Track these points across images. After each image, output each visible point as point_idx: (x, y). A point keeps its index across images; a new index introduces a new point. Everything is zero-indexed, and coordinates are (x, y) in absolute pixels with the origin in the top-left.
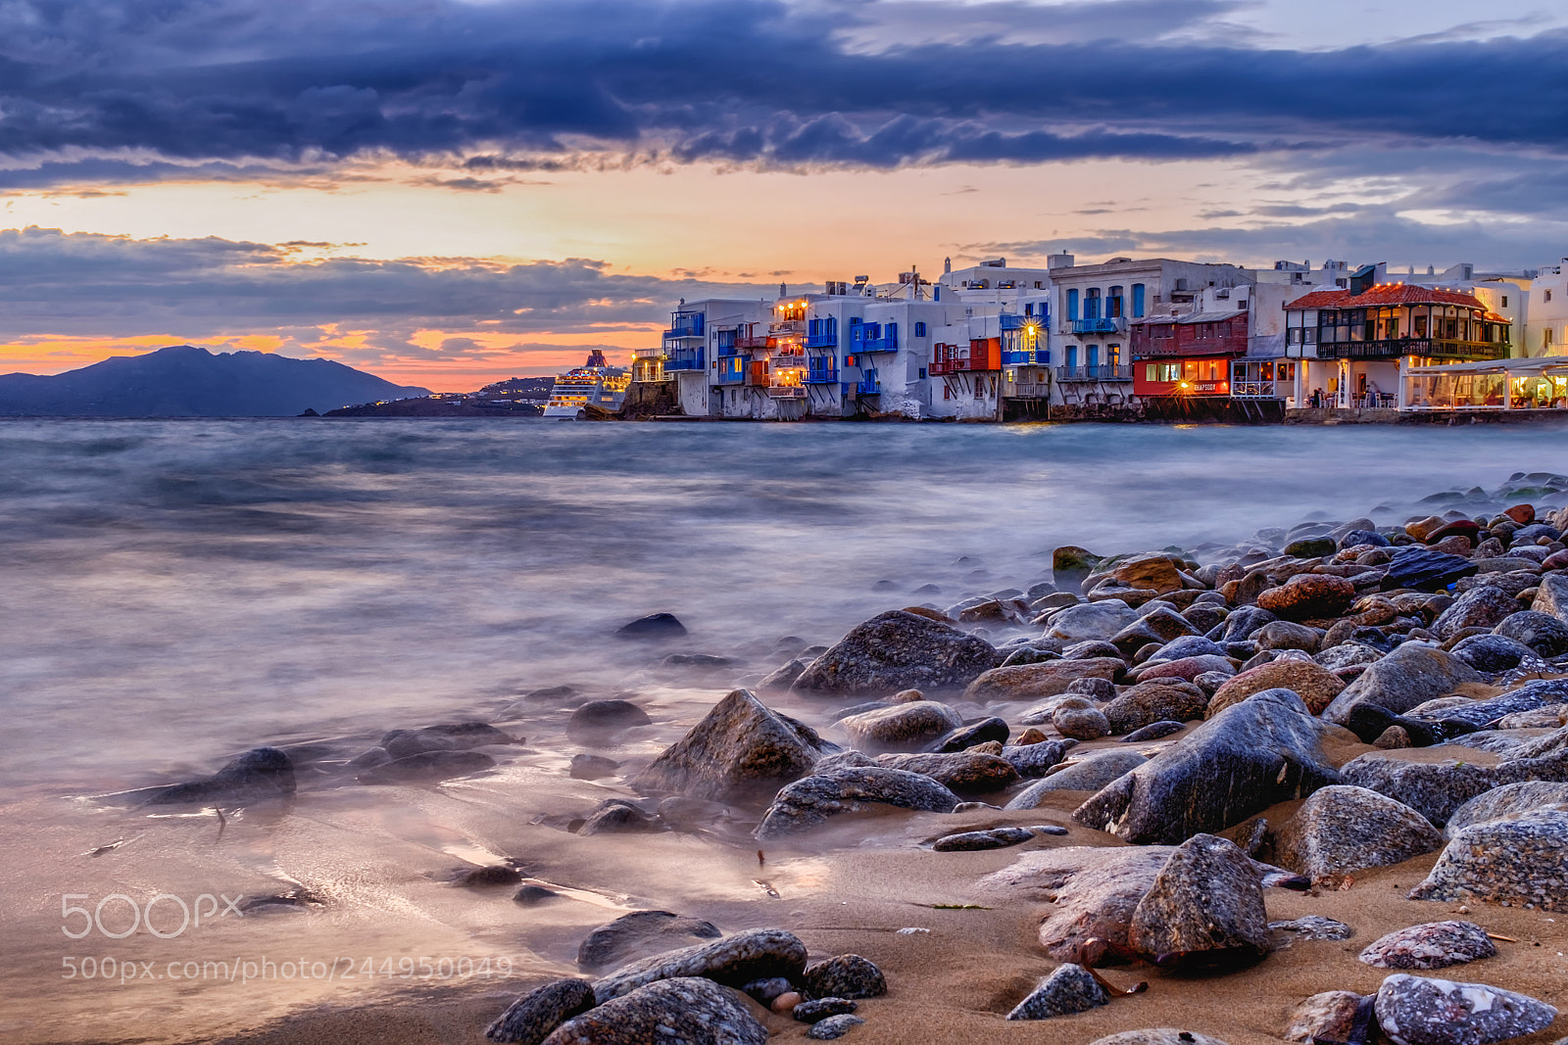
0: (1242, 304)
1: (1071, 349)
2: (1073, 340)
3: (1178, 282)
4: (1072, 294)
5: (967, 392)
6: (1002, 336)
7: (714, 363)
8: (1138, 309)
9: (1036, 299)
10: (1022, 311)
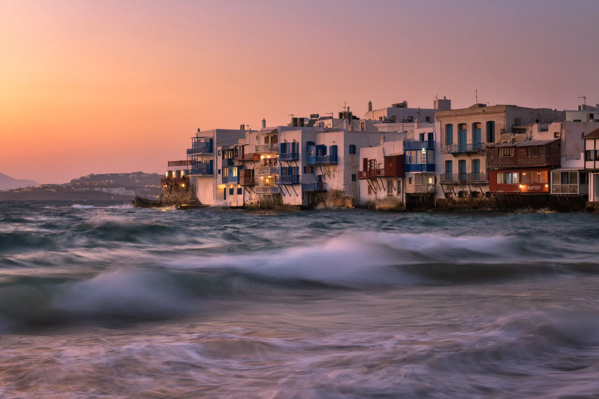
0: (557, 134)
1: (448, 163)
2: (450, 157)
3: (516, 120)
4: (449, 127)
5: (383, 190)
6: (405, 153)
7: (219, 171)
8: (491, 137)
9: (427, 130)
10: (417, 138)
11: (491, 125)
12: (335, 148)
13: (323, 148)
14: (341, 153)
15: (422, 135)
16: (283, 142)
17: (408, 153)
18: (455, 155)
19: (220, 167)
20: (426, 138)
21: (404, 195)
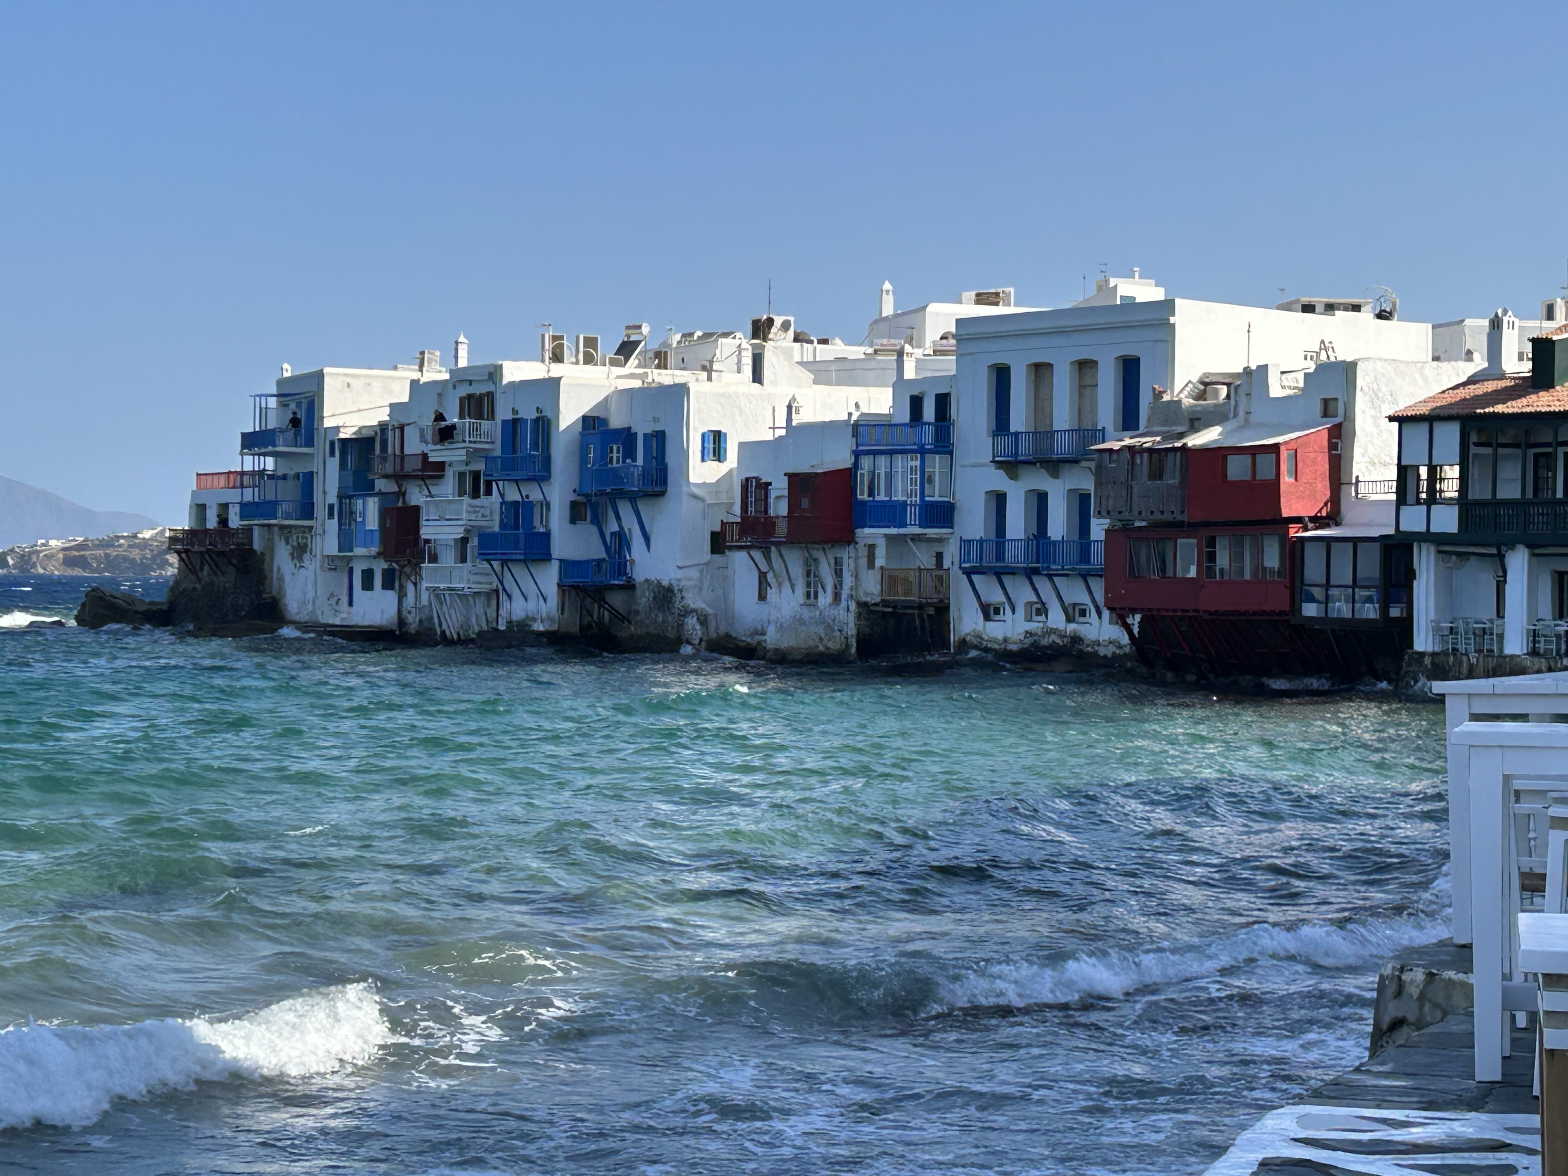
0: (1330, 405)
1: (996, 499)
2: (999, 480)
4: (1000, 375)
5: (787, 586)
6: (856, 465)
7: (331, 507)
11: (1130, 369)
12: (658, 441)
13: (627, 440)
15: (916, 403)
16: (510, 416)
17: (866, 463)
18: (1015, 470)
19: (332, 498)
20: (929, 412)
21: (853, 606)
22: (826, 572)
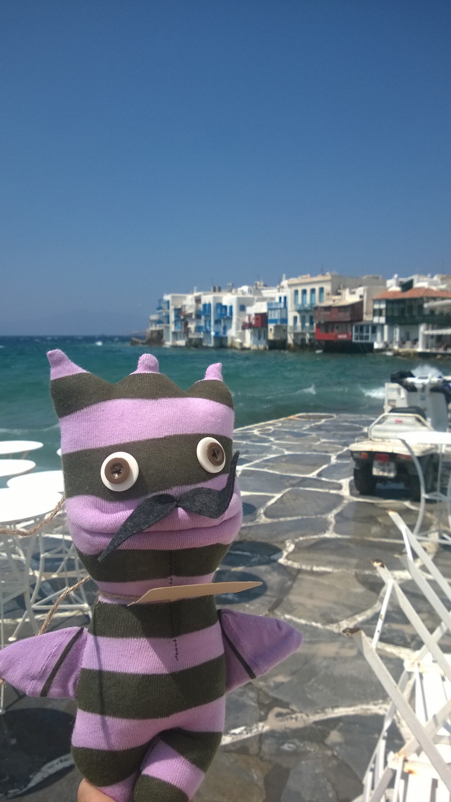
0: (361, 297)
1: (295, 318)
2: (296, 314)
4: (296, 292)
6: (268, 312)
8: (321, 299)
9: (282, 294)
10: (277, 300)
11: (322, 290)
12: (231, 307)
13: (226, 307)
14: (235, 310)
15: (280, 298)
16: (203, 303)
17: (270, 312)
18: (299, 311)
20: (283, 300)
21: (268, 341)
22: (262, 334)
